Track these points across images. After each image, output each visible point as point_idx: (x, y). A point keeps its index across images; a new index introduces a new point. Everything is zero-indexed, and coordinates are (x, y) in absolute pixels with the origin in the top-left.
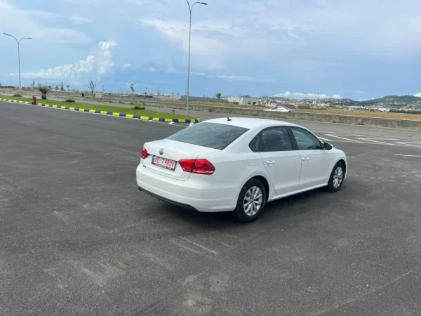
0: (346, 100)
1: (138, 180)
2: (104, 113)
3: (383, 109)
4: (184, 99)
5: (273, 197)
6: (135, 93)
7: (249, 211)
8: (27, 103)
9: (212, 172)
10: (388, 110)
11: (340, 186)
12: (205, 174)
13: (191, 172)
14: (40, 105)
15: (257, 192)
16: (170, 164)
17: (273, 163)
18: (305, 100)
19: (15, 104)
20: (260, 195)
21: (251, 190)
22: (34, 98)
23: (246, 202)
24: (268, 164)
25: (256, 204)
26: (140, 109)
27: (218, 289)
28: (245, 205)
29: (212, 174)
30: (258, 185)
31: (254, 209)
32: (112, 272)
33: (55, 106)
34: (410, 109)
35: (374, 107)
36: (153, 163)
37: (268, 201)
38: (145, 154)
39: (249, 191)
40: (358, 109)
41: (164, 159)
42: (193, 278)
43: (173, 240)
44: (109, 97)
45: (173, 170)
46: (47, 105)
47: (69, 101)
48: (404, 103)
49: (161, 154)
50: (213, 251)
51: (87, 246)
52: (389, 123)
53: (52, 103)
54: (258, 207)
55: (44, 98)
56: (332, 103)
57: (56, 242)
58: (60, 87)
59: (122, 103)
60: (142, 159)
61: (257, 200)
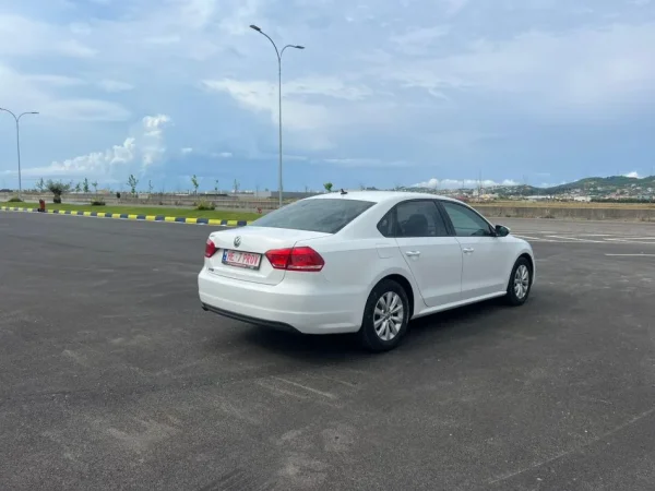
0: (524, 187)
1: (201, 293)
2: (150, 218)
3: (580, 199)
4: (275, 196)
5: (420, 310)
6: (199, 191)
7: (384, 334)
8: (30, 210)
9: (320, 267)
10: (589, 199)
11: (526, 296)
12: (309, 270)
13: (286, 268)
14: (50, 211)
15: (393, 301)
16: (251, 259)
17: (418, 255)
18: (461, 190)
19: (11, 213)
20: (400, 306)
21: (385, 299)
22: (42, 202)
23: (378, 317)
24: (410, 256)
25: (395, 322)
26: (207, 209)
27: (337, 448)
28: (376, 323)
29: (319, 270)
30: (396, 291)
31: (391, 331)
32: (157, 431)
33: (74, 213)
34: (621, 197)
35: (566, 196)
36: (224, 262)
37: (413, 317)
38: (212, 250)
39: (382, 299)
40: (543, 200)
41: (241, 252)
42: (295, 434)
43: (260, 382)
44: (159, 198)
45: (257, 269)
46: (62, 212)
47: (96, 204)
48: (612, 188)
49: (236, 245)
50: (328, 395)
51: (117, 396)
52: (593, 213)
53: (69, 208)
54: (398, 327)
55: (57, 201)
56: (503, 193)
57: (64, 393)
58: (82, 187)
59: (180, 204)
60: (206, 259)
61: (395, 314)
